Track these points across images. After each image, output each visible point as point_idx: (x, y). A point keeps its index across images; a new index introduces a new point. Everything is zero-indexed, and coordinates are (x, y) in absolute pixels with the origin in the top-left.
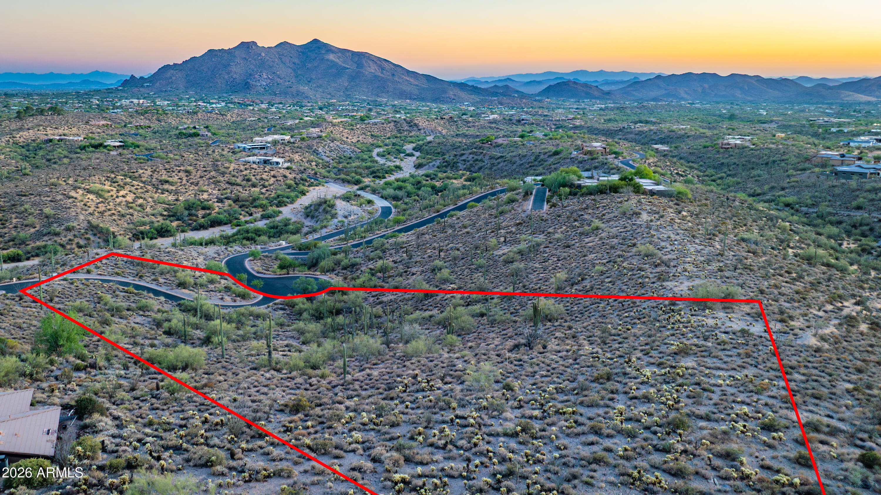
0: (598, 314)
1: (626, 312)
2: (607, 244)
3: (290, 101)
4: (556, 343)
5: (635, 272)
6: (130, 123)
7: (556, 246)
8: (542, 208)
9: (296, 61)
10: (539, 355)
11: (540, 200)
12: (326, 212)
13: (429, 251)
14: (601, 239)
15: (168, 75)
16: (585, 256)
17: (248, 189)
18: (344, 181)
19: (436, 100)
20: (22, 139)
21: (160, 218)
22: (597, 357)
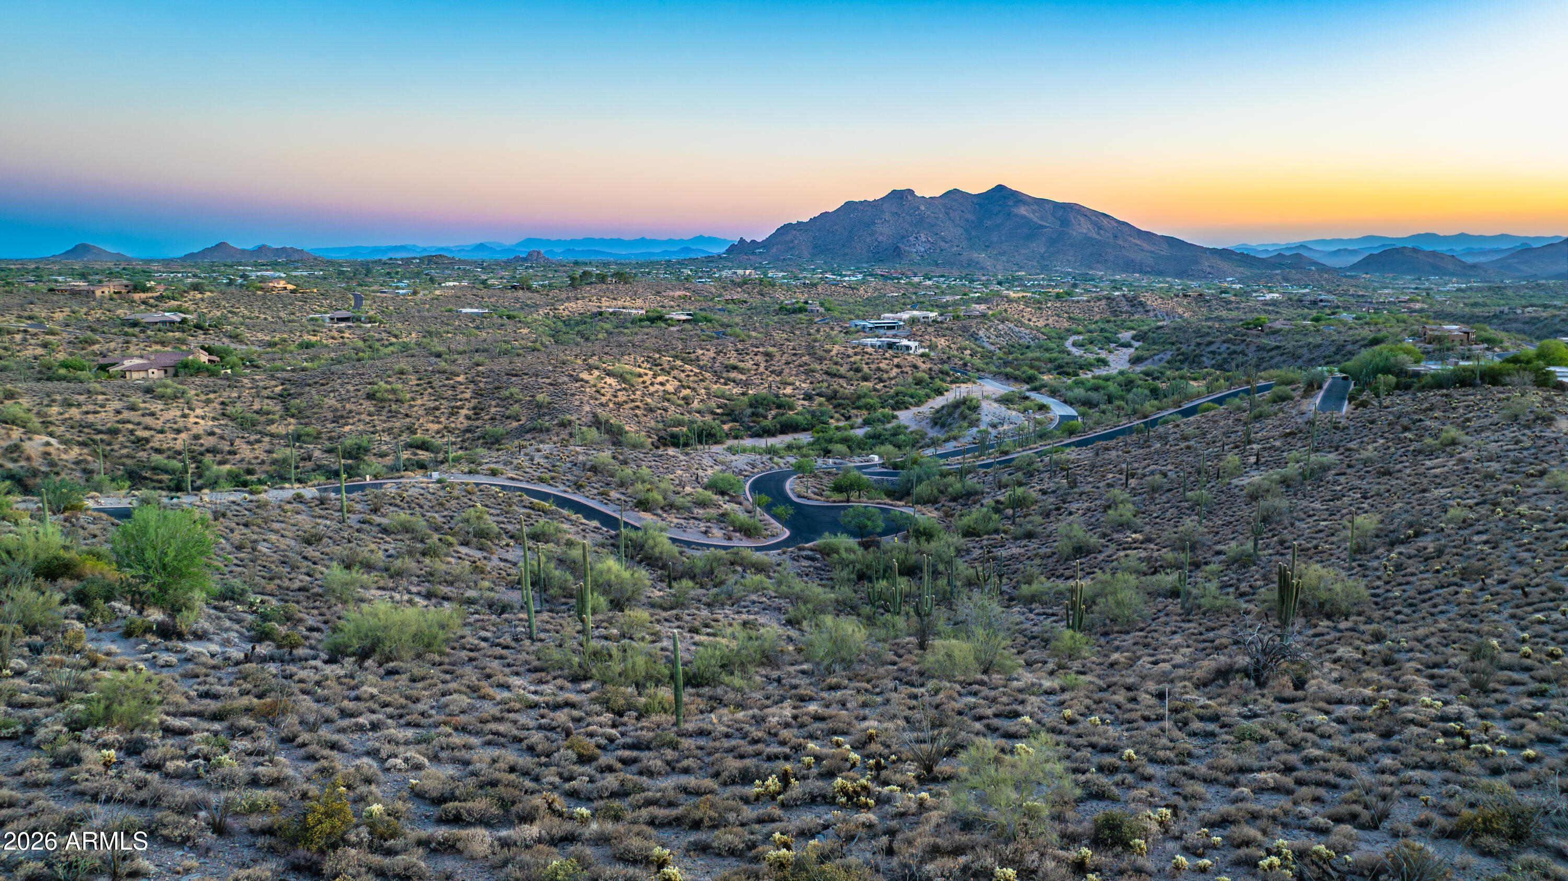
0: (1454, 611)
1: (1537, 611)
2: (1475, 471)
3: (956, 274)
4: (1335, 675)
5: (1550, 525)
6: (720, 295)
7: (1362, 473)
8: (1339, 408)
9: (971, 217)
10: (1276, 706)
11: (1335, 397)
12: (964, 417)
13: (1111, 476)
14: (1461, 461)
15: (789, 237)
16: (1424, 491)
17: (855, 383)
18: (1008, 377)
19: (1180, 274)
20: (567, 312)
21: (708, 418)
22: (1461, 734)
